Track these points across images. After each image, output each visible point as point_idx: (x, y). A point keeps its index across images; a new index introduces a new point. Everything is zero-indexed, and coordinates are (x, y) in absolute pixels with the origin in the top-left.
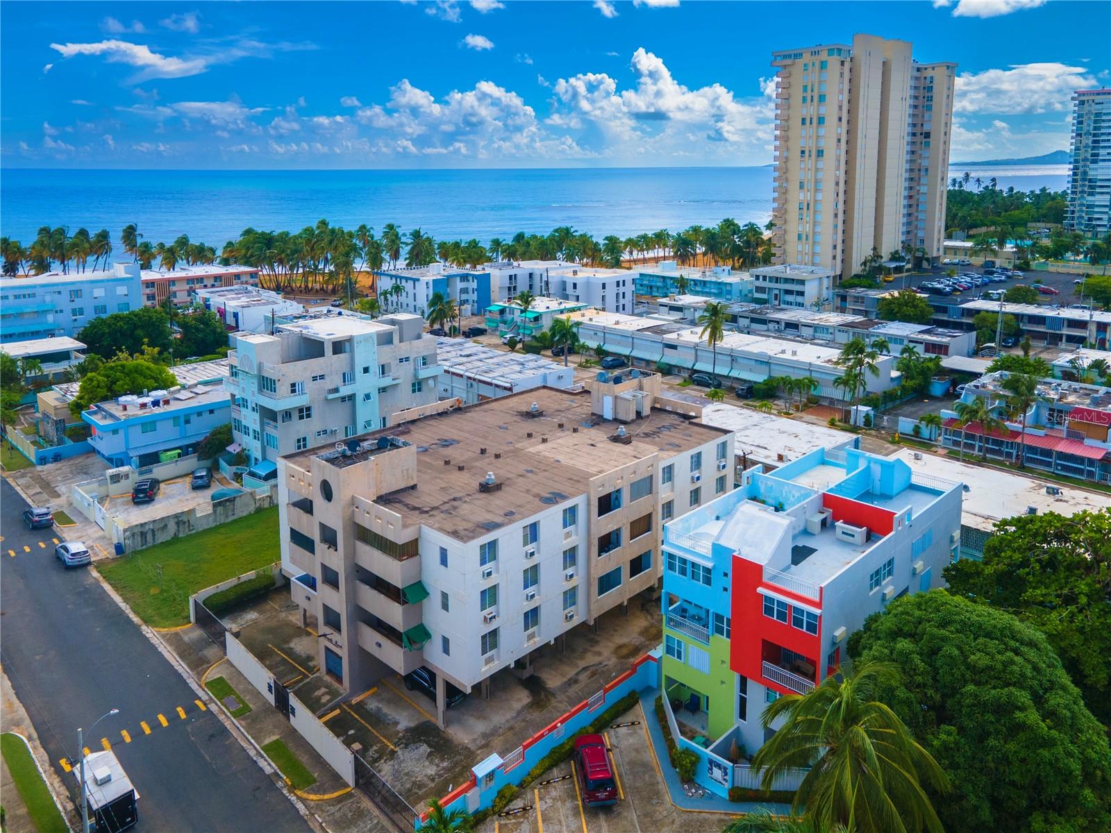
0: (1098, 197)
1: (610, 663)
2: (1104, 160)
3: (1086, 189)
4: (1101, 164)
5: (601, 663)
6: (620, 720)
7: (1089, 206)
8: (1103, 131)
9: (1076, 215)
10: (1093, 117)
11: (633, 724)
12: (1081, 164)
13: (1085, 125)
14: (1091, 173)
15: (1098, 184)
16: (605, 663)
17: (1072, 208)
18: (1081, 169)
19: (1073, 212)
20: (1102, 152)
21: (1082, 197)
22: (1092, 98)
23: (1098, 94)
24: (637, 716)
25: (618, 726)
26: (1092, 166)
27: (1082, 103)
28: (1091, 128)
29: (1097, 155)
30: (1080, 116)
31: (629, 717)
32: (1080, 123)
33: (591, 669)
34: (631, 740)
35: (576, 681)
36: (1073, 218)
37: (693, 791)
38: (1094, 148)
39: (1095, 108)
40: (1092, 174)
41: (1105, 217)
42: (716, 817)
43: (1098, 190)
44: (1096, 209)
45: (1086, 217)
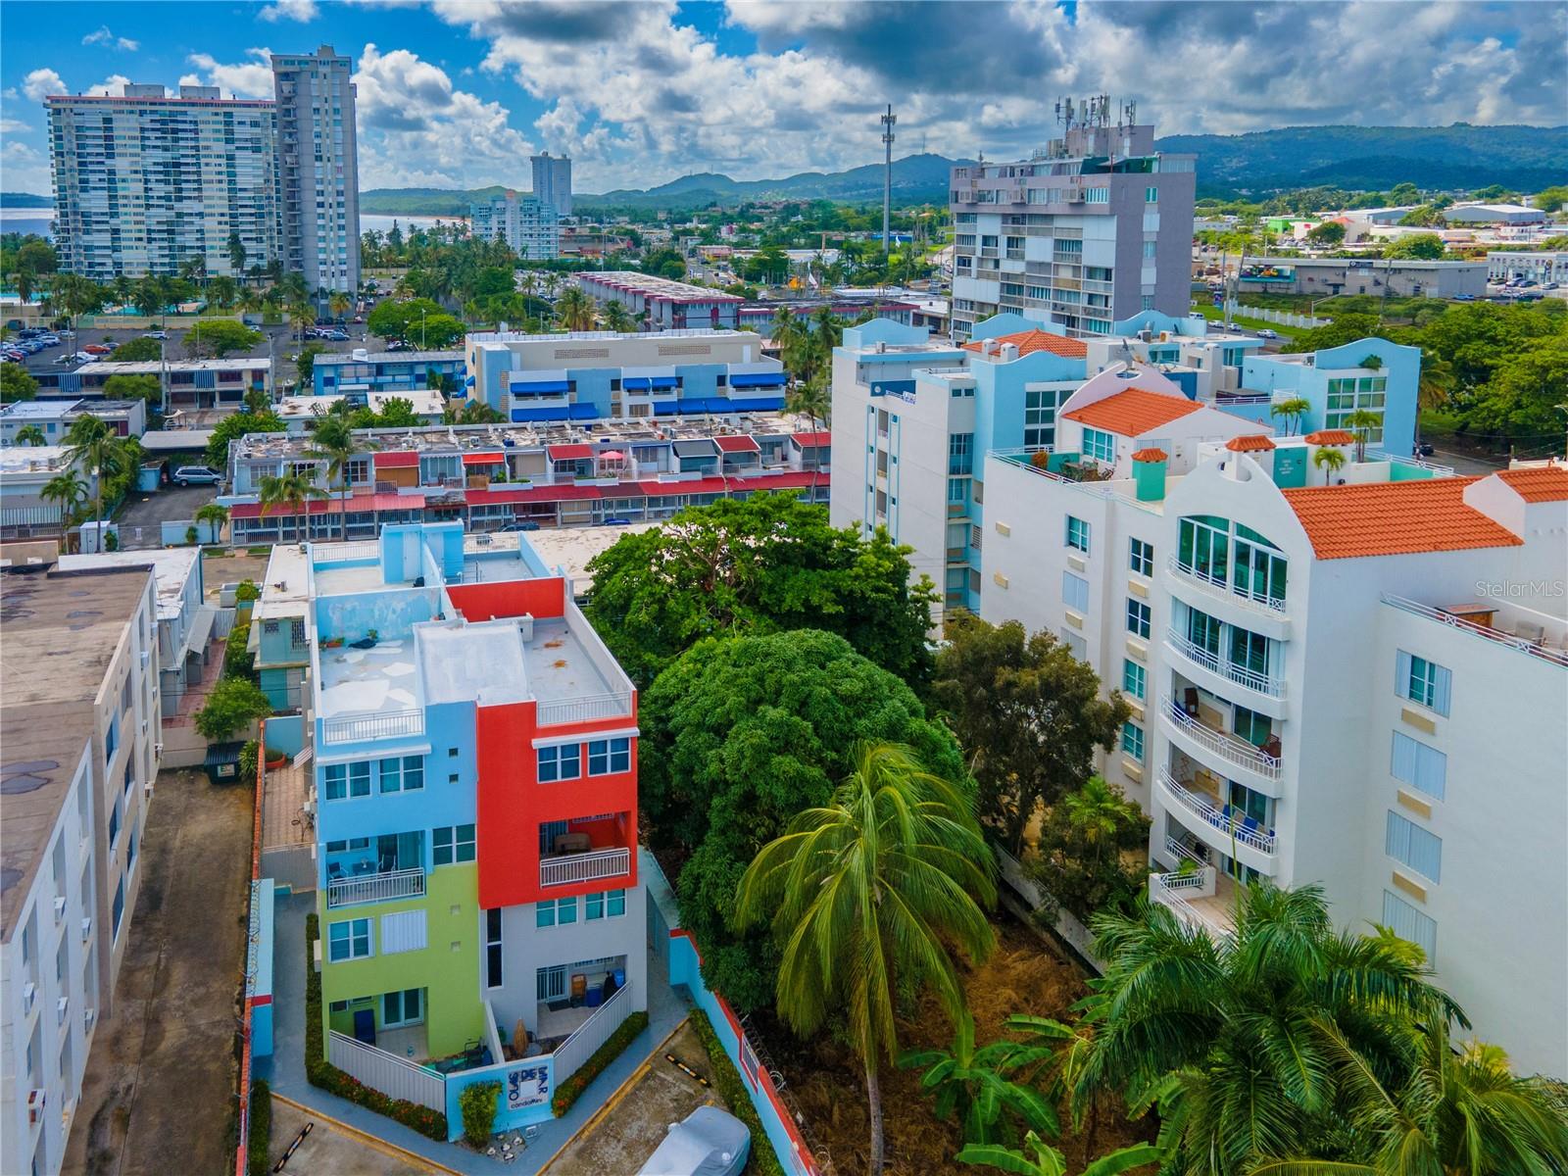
0: (96, 236)
1: (131, 1079)
2: (95, 189)
3: (80, 225)
4: (93, 193)
5: (114, 1093)
6: (276, 1147)
7: (87, 248)
8: (89, 150)
9: (73, 259)
10: (73, 132)
11: (304, 1134)
12: (69, 192)
13: (65, 142)
14: (83, 204)
15: (94, 219)
16: (123, 1085)
17: (66, 251)
18: (69, 201)
19: (68, 256)
20: (93, 177)
21: (77, 236)
22: (71, 106)
23: (76, 102)
24: (292, 1118)
25: (286, 1158)
26: (83, 195)
27: (57, 112)
28: (75, 146)
29: (86, 181)
30: (57, 129)
31: (284, 1132)
32: (59, 138)
33: (108, 1113)
34: (332, 1161)
35: (106, 1157)
36: (70, 265)
37: (506, 1147)
38: (81, 172)
39: (76, 120)
40: (84, 206)
41: (109, 261)
42: (569, 1155)
43: (95, 227)
44: (97, 252)
45: (86, 263)
